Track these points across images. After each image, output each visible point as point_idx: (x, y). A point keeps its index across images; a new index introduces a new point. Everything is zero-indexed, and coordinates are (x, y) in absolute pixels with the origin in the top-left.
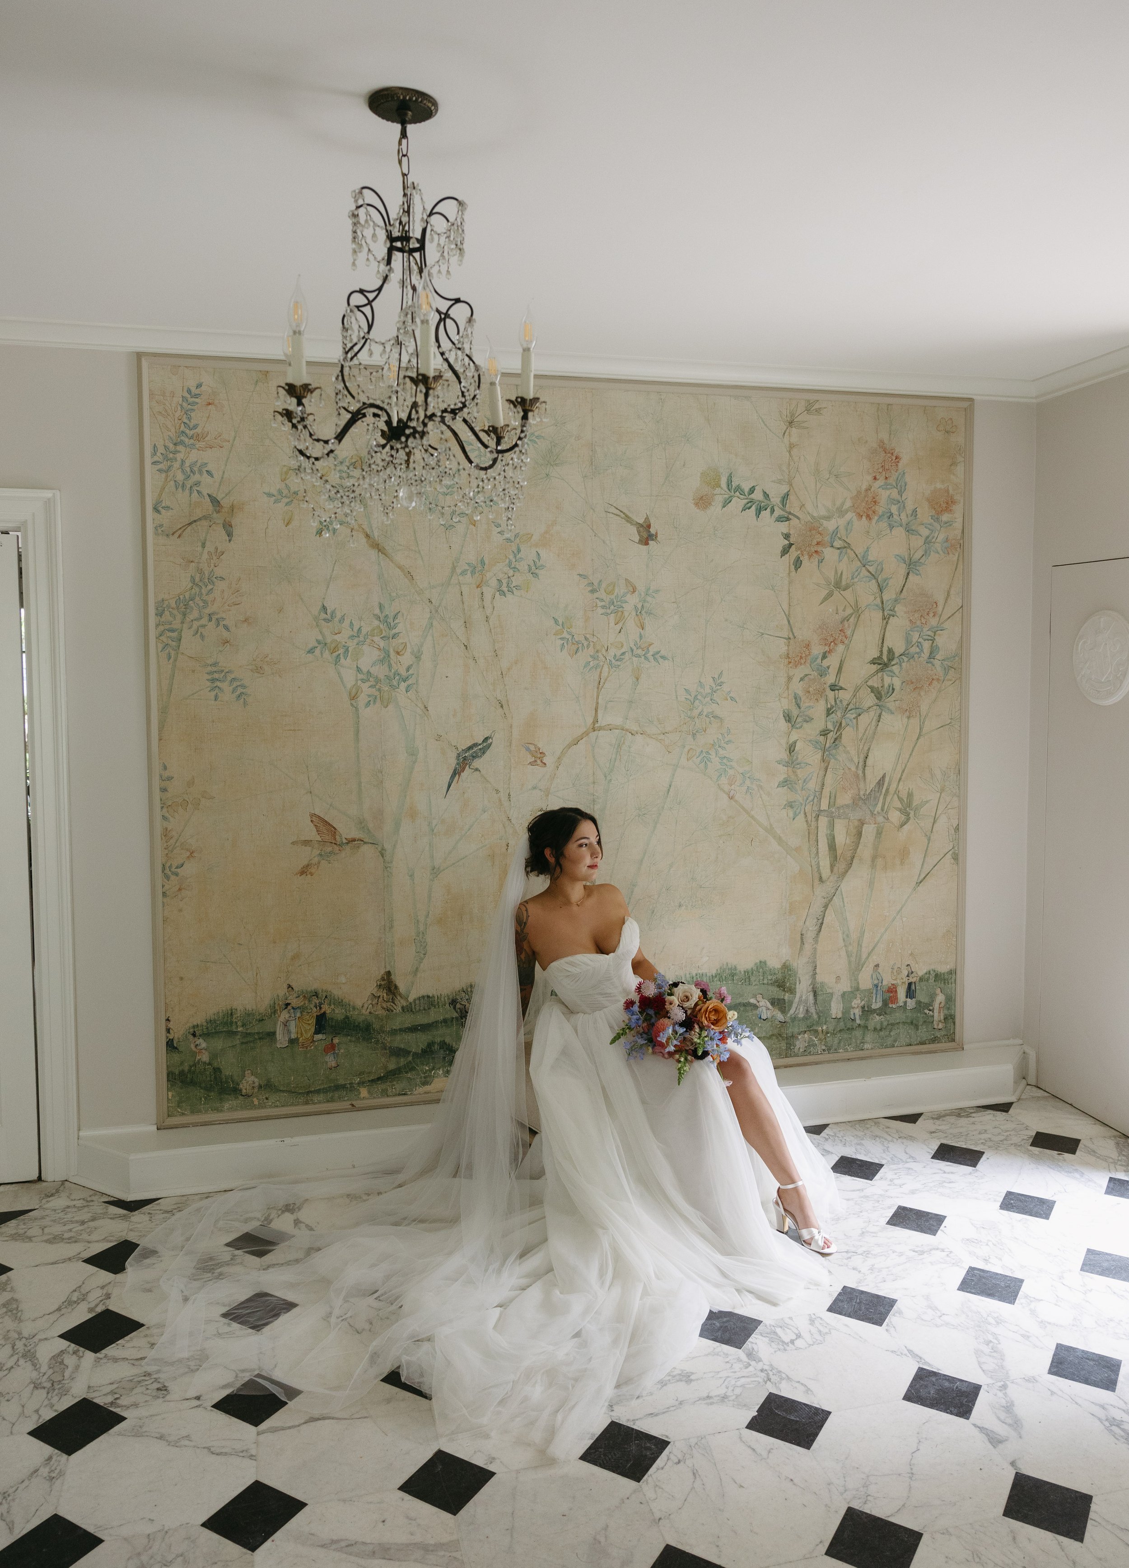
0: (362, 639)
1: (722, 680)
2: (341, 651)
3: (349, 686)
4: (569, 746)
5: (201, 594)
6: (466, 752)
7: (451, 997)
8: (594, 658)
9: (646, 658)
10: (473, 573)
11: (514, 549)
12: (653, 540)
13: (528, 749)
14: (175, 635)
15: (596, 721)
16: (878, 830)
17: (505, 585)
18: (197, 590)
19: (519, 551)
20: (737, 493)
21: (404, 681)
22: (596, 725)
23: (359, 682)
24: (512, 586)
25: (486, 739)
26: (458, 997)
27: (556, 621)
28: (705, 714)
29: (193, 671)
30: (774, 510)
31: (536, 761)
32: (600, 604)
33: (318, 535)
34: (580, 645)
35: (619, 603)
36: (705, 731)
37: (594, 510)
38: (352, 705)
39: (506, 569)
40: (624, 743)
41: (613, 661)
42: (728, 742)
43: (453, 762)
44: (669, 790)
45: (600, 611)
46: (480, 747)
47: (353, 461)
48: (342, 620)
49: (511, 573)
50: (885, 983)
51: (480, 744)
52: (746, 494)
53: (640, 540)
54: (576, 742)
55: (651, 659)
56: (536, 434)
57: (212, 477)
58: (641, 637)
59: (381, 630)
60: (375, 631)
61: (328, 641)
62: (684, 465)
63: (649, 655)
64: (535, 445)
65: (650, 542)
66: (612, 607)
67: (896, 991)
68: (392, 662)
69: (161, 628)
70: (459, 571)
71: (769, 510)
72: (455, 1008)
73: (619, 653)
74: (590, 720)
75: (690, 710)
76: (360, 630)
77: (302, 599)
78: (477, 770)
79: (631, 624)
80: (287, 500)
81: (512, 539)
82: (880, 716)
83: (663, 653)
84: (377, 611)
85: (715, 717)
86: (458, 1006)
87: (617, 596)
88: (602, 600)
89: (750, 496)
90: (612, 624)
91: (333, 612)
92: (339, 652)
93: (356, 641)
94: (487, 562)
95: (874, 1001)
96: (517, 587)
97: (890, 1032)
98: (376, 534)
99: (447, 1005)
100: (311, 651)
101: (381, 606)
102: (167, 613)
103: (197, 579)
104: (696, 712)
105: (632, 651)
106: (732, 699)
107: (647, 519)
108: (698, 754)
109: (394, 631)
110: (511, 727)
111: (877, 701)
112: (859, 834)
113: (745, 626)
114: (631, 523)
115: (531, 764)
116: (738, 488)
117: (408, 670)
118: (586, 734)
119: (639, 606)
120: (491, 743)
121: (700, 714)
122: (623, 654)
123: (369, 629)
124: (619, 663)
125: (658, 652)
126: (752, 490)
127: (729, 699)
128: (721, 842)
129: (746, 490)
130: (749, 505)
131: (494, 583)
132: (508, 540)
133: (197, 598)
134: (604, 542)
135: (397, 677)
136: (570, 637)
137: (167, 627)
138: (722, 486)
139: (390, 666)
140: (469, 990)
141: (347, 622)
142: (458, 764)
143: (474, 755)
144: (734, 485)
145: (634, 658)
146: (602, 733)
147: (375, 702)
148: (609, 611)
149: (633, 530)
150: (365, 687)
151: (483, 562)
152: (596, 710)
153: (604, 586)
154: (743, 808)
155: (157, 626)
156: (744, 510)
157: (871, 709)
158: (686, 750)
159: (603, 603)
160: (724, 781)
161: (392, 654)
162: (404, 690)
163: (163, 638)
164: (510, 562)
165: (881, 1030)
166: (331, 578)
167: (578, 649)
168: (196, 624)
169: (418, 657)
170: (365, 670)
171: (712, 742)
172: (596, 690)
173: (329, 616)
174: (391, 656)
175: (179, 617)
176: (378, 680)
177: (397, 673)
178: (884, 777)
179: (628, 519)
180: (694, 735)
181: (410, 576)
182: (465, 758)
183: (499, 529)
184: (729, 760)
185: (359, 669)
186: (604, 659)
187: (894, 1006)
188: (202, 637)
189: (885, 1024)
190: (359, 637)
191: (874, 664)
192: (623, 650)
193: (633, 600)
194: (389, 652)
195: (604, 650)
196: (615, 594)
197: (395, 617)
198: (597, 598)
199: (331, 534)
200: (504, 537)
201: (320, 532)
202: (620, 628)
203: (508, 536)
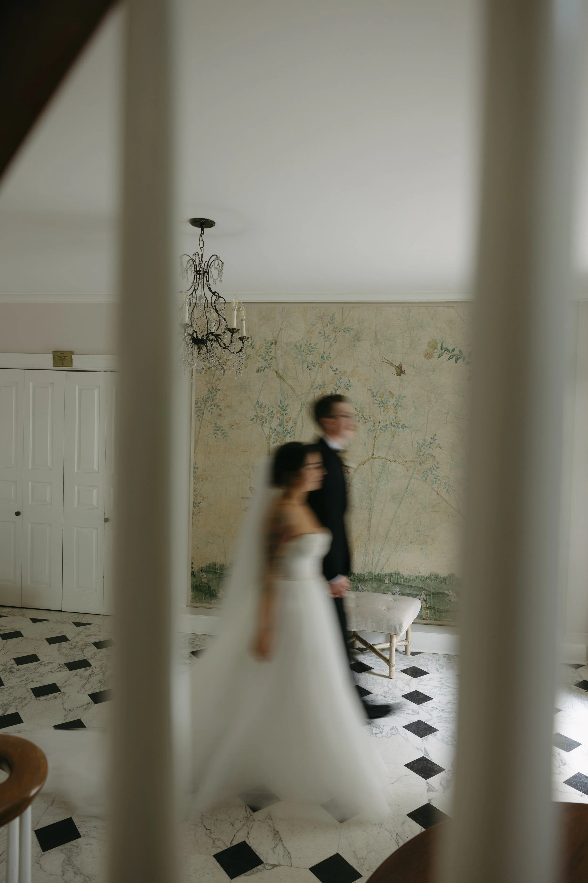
0: (272, 415)
1: (435, 438)
2: (264, 420)
3: (267, 434)
4: (360, 465)
5: (212, 396)
8: (373, 426)
9: (398, 427)
10: (320, 388)
11: (339, 378)
12: (403, 373)
14: (202, 412)
15: (373, 454)
18: (211, 394)
19: (341, 379)
20: (446, 352)
21: (289, 433)
22: (374, 456)
23: (271, 433)
27: (356, 409)
28: (426, 454)
29: (208, 426)
30: (465, 359)
32: (377, 402)
33: (257, 373)
34: (367, 420)
35: (386, 402)
36: (426, 462)
37: (375, 361)
38: (267, 442)
39: (335, 387)
40: (386, 465)
41: (382, 428)
42: (437, 468)
44: (407, 488)
45: (377, 405)
47: (272, 342)
48: (265, 407)
49: (337, 388)
52: (450, 352)
53: (397, 374)
54: (364, 463)
55: (400, 427)
56: (350, 328)
57: (218, 350)
58: (396, 417)
59: (281, 412)
60: (278, 412)
61: (259, 415)
62: (419, 339)
63: (400, 426)
64: (349, 333)
65: (402, 375)
66: (382, 404)
68: (284, 425)
69: (197, 409)
70: (314, 387)
71: (462, 359)
73: (385, 425)
74: (370, 454)
75: (419, 452)
76: (272, 412)
77: (249, 398)
79: (391, 411)
81: (338, 373)
83: (406, 425)
84: (279, 404)
85: (432, 456)
87: (385, 399)
88: (378, 400)
89: (453, 353)
90: (382, 412)
91: (262, 404)
92: (263, 420)
93: (270, 416)
94: (326, 383)
98: (280, 372)
100: (252, 420)
101: (281, 402)
102: (199, 403)
103: (211, 390)
104: (422, 453)
105: (391, 423)
106: (440, 447)
107: (401, 364)
108: (422, 473)
109: (286, 412)
113: (448, 414)
114: (392, 366)
116: (446, 349)
117: (291, 429)
118: (368, 460)
119: (395, 403)
121: (424, 454)
122: (387, 425)
123: (276, 411)
124: (385, 429)
125: (404, 425)
126: (453, 350)
127: (439, 448)
128: (434, 515)
129: (451, 350)
130: (452, 357)
132: (336, 374)
133: (210, 398)
134: (379, 374)
136: (362, 417)
137: (199, 409)
138: (438, 348)
139: (284, 427)
141: (267, 408)
144: (444, 347)
145: (392, 427)
146: (376, 460)
147: (277, 441)
148: (381, 405)
149: (394, 369)
150: (273, 435)
151: (324, 383)
152: (373, 449)
153: (379, 394)
154: (445, 500)
155: (196, 408)
156: (449, 359)
158: (416, 470)
159: (378, 402)
160: (435, 486)
162: (289, 437)
163: (197, 413)
164: (336, 384)
166: (261, 390)
167: (366, 422)
168: (209, 408)
169: (295, 424)
170: (273, 428)
171: (429, 467)
172: (373, 440)
173: (260, 406)
174: (284, 423)
175: (204, 405)
176: (278, 433)
177: (286, 430)
179: (391, 364)
180: (420, 463)
181: (293, 389)
183: (332, 369)
184: (438, 476)
185: (271, 428)
186: (378, 427)
188: (212, 413)
190: (271, 414)
192: (387, 423)
193: (392, 401)
194: (283, 421)
195: (378, 423)
196: (384, 398)
197: (286, 407)
198: (376, 400)
199: (262, 372)
200: (334, 373)
201: (258, 371)
202: (386, 413)
203: (336, 372)
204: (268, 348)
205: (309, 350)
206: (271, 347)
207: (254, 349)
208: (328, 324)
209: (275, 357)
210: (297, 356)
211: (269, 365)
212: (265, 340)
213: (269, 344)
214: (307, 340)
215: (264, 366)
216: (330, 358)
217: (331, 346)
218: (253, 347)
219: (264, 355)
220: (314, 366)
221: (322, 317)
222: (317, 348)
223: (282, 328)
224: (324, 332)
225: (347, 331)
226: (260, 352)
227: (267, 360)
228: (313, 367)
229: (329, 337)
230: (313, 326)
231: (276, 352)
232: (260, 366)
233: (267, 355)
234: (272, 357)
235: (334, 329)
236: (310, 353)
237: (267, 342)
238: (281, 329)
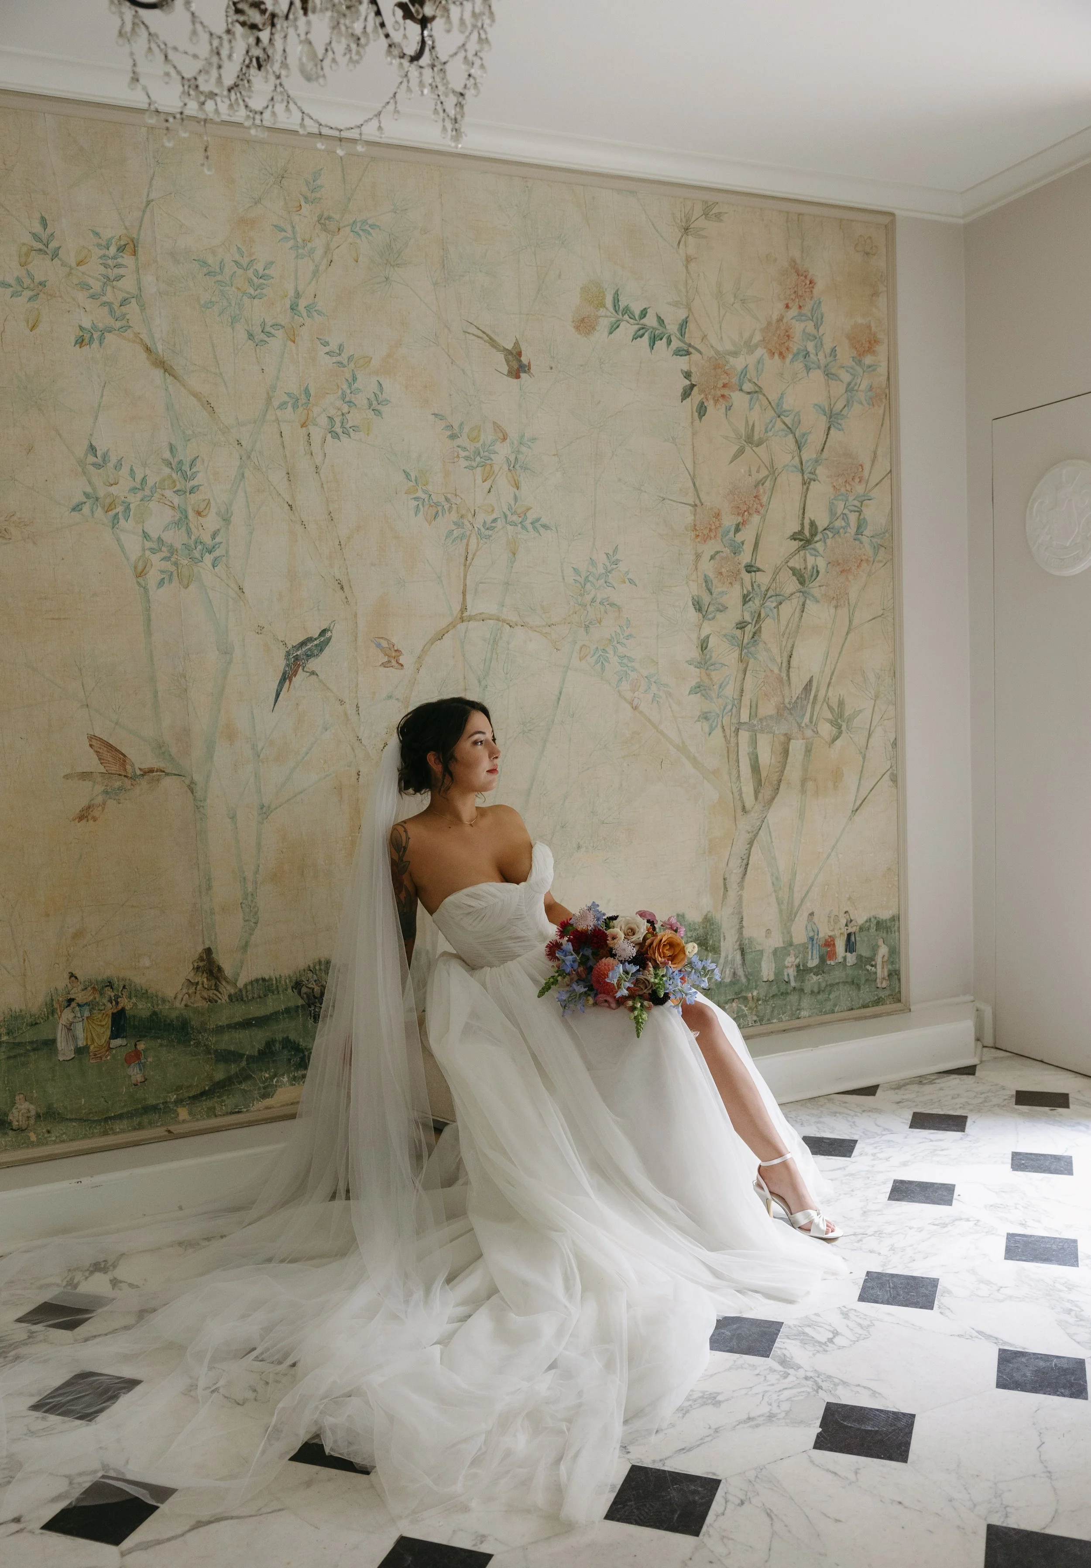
0: (147, 492)
1: (616, 557)
2: (120, 509)
3: (133, 558)
4: (433, 641)
6: (298, 650)
7: (294, 979)
8: (459, 525)
9: (524, 527)
10: (295, 406)
11: (348, 376)
12: (525, 372)
13: (379, 646)
15: (464, 609)
16: (806, 747)
17: (338, 424)
19: (355, 379)
20: (626, 317)
21: (210, 553)
22: (465, 614)
23: (148, 553)
24: (348, 426)
25: (324, 632)
26: (303, 978)
27: (407, 475)
28: (598, 600)
30: (671, 341)
31: (389, 661)
32: (463, 454)
33: (77, 346)
34: (439, 508)
35: (486, 454)
36: (600, 623)
37: (449, 329)
38: (139, 583)
39: (339, 403)
40: (501, 638)
41: (483, 530)
42: (629, 636)
43: (281, 664)
44: (559, 699)
45: (463, 463)
46: (315, 643)
47: (122, 243)
48: (118, 466)
49: (345, 409)
50: (821, 935)
51: (316, 639)
52: (637, 318)
53: (509, 372)
54: (440, 636)
55: (530, 527)
56: (370, 222)
58: (516, 499)
59: (174, 481)
60: (166, 483)
61: (101, 493)
62: (560, 276)
63: (527, 524)
64: (370, 238)
65: (522, 375)
66: (478, 459)
67: (834, 944)
68: (191, 525)
70: (276, 403)
71: (664, 340)
72: (299, 993)
73: (489, 519)
74: (457, 608)
75: (582, 595)
76: (144, 480)
77: (60, 435)
78: (313, 673)
79: (503, 482)
80: (31, 293)
81: (345, 362)
82: (804, 605)
83: (544, 520)
84: (167, 455)
85: (612, 605)
86: (304, 990)
87: (484, 444)
88: (465, 449)
89: (643, 321)
90: (479, 481)
91: (105, 456)
92: (117, 510)
93: (139, 495)
94: (312, 392)
95: (810, 958)
96: (355, 428)
97: (829, 995)
98: (160, 347)
99: (290, 990)
100: (77, 508)
101: (172, 448)
104: (588, 598)
105: (506, 517)
106: (631, 581)
107: (517, 344)
108: (592, 652)
109: (192, 483)
110: (356, 616)
111: (800, 586)
112: (786, 752)
113: (642, 488)
114: (496, 348)
115: (384, 665)
116: (627, 310)
117: (214, 537)
118: (453, 625)
119: (512, 458)
120: (330, 639)
121: (593, 601)
122: (495, 520)
123: (158, 479)
124: (490, 532)
125: (538, 520)
126: (644, 313)
127: (627, 581)
128: (625, 764)
129: (637, 313)
130: (641, 332)
131: (323, 421)
132: (339, 364)
134: (463, 370)
135: (200, 547)
136: (426, 497)
138: (607, 306)
139: (189, 532)
140: (317, 967)
141: (125, 470)
142: (287, 665)
143: (309, 653)
144: (622, 305)
145: (509, 527)
146: (472, 624)
147: (170, 580)
148: (474, 464)
149: (500, 357)
150: (155, 559)
151: (307, 393)
152: (464, 593)
153: (466, 429)
154: (649, 721)
156: (635, 338)
157: (793, 597)
158: (578, 647)
159: (466, 454)
160: (625, 686)
161: (191, 514)
162: (210, 565)
164: (344, 394)
165: (819, 992)
166: (99, 406)
167: (437, 513)
169: (227, 520)
170: (154, 535)
171: (609, 637)
172: (462, 568)
173: (99, 460)
174: (190, 517)
176: (173, 551)
177: (199, 542)
178: (811, 681)
179: (493, 343)
180: (587, 627)
181: (209, 407)
182: (297, 658)
183: (326, 349)
184: (631, 660)
185: (146, 536)
186: (471, 527)
187: (833, 963)
189: (823, 985)
190: (143, 489)
191: (795, 539)
192: (494, 516)
193: (503, 451)
194: (186, 512)
195: (470, 514)
196: (481, 442)
197: (192, 464)
198: (458, 447)
199: (95, 345)
200: (334, 359)
201: (80, 342)
202: (489, 486)
203: (339, 359)
204: (110, 262)
205: (250, 281)
206: (120, 260)
207: (59, 262)
208: (303, 203)
209: (138, 297)
210: (214, 299)
211: (118, 324)
212: (97, 234)
213: (113, 250)
214: (238, 248)
215: (101, 326)
216: (319, 313)
217: (315, 273)
218: (55, 255)
219: (97, 286)
220: (269, 334)
221: (283, 177)
222: (273, 278)
223: (152, 200)
224: (293, 227)
225: (361, 233)
226: (83, 273)
227: (109, 304)
228: (267, 339)
229: (309, 245)
230: (256, 203)
231: (139, 281)
232: (87, 324)
233: (109, 288)
234: (127, 296)
235: (322, 221)
236: (252, 291)
237: (104, 243)
238: (148, 203)
